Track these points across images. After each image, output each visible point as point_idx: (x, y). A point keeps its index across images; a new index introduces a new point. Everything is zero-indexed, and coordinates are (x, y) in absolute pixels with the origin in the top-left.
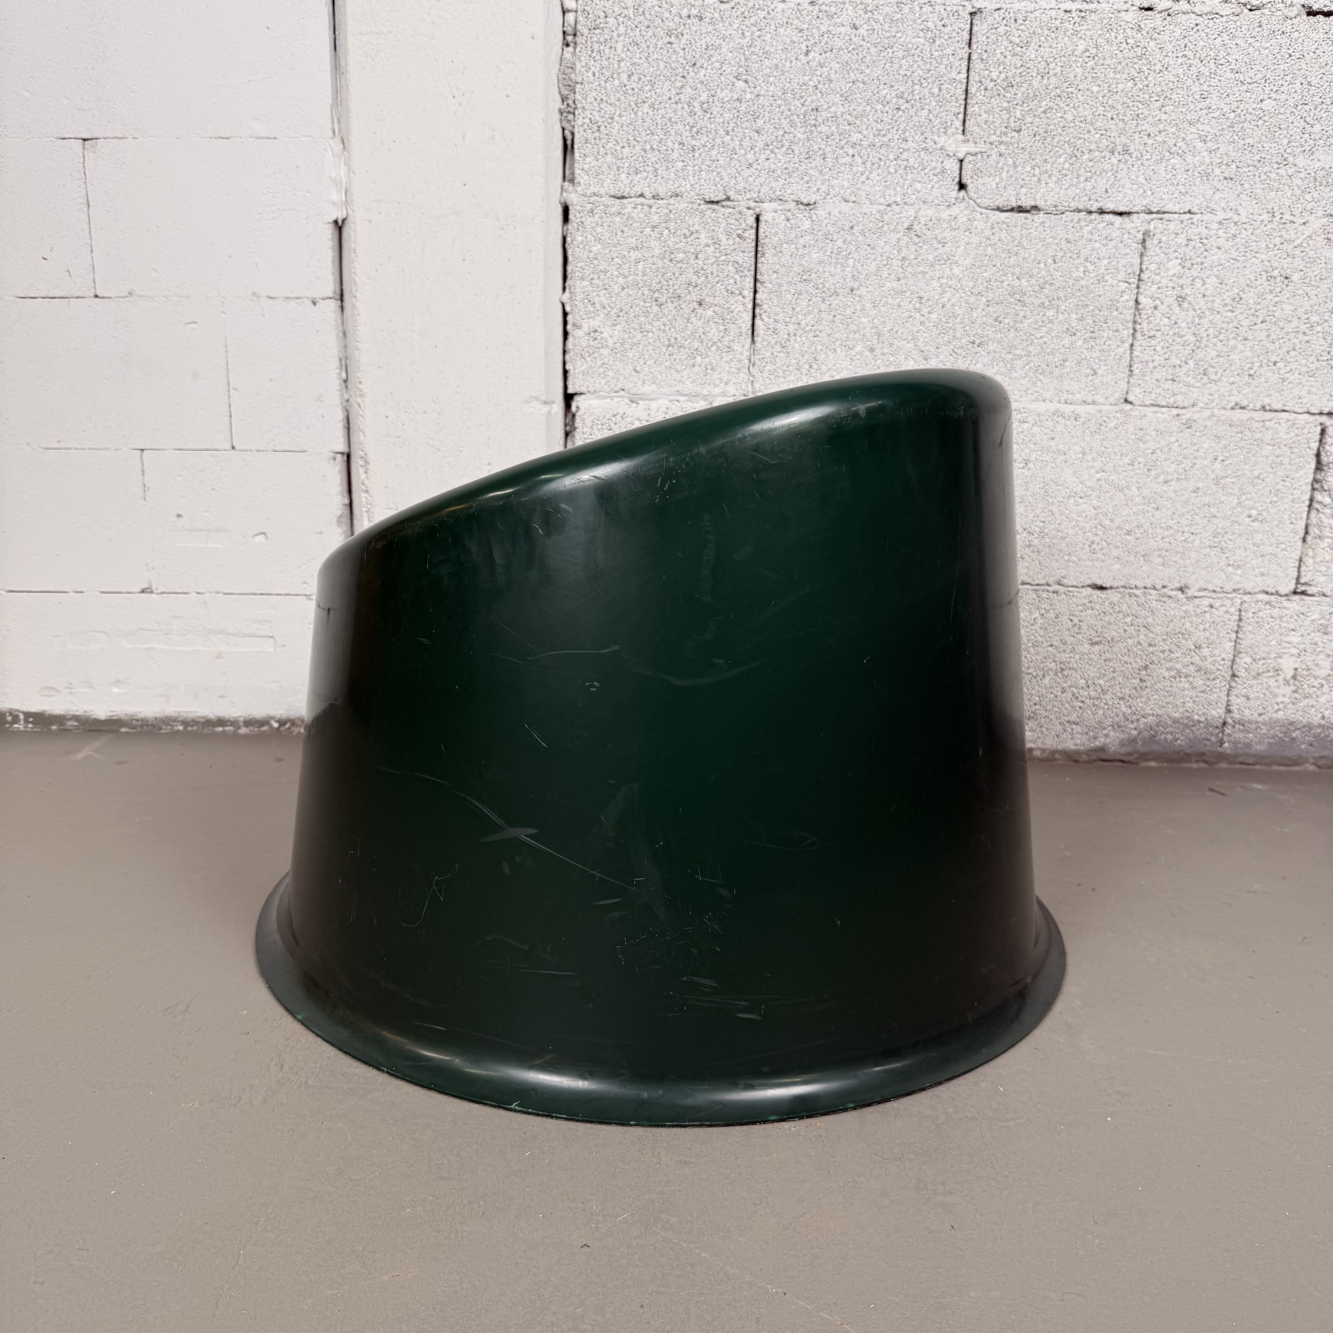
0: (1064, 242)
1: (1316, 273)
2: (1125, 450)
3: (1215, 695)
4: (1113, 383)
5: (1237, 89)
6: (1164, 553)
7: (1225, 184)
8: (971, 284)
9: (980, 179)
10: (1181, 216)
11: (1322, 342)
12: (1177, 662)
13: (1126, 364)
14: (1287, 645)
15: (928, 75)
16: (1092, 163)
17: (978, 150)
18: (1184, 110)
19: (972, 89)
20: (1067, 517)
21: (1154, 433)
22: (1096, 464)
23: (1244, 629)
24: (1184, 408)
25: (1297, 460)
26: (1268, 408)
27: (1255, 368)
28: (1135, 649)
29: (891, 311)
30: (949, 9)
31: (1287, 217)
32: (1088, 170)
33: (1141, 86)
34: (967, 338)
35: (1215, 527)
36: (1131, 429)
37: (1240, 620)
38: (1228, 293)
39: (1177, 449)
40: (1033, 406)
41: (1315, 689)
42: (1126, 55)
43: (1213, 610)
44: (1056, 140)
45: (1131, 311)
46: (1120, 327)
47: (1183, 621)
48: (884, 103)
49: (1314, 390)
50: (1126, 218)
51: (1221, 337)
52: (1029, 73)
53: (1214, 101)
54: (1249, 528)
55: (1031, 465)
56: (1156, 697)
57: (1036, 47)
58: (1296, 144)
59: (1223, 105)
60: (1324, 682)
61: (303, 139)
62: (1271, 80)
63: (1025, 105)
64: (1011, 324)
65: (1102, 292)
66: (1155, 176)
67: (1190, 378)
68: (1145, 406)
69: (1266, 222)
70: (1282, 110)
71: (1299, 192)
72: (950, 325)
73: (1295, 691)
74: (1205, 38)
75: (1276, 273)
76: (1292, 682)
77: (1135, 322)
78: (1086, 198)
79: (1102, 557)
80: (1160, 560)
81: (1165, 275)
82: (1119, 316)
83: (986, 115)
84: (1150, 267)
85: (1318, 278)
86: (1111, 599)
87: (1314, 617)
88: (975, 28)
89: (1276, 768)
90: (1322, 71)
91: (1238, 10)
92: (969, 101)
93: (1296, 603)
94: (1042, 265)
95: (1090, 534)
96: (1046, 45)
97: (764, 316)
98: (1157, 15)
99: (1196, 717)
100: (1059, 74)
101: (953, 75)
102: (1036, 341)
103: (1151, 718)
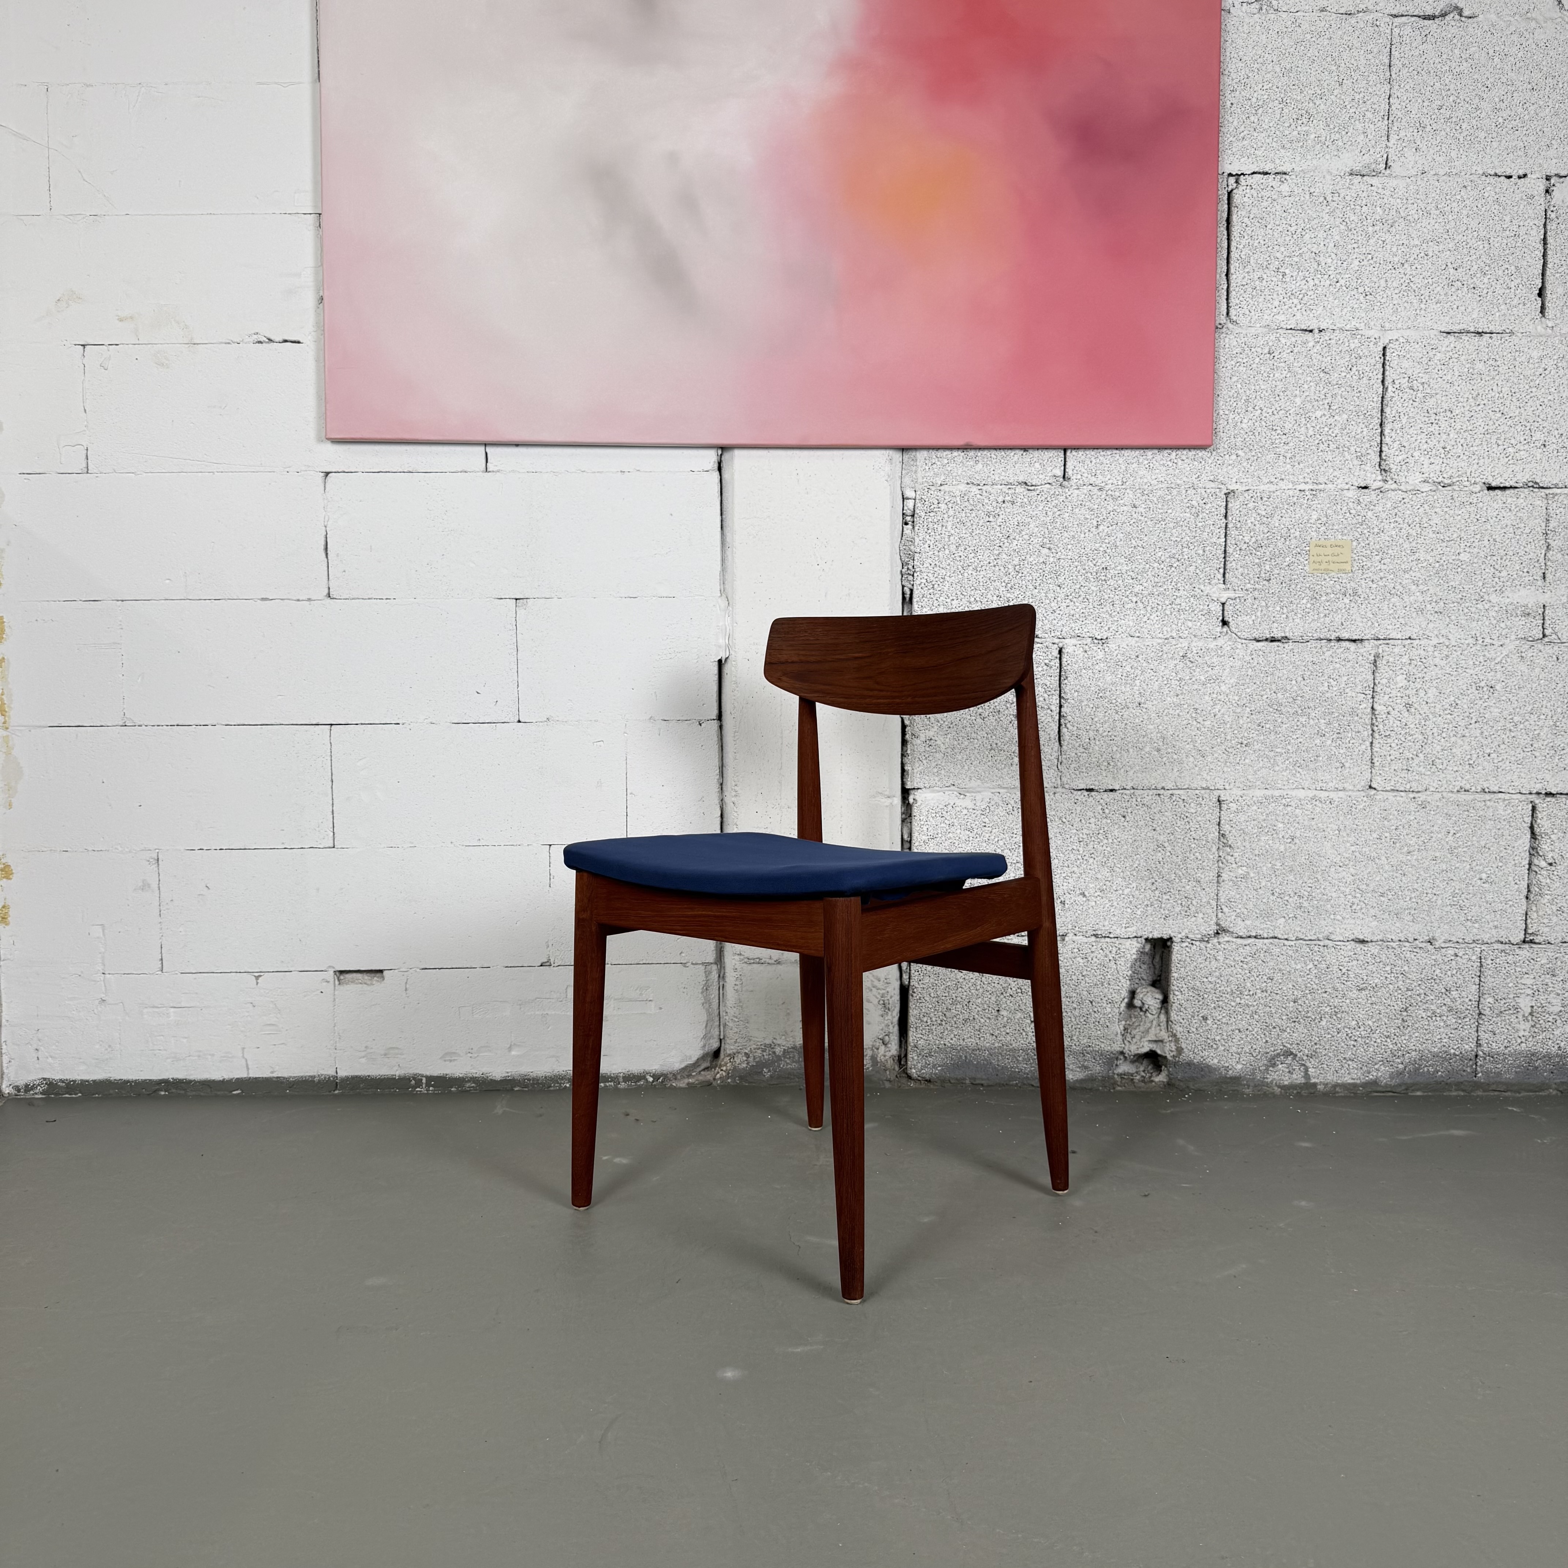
0: (1310, 664)
1: (1515, 683)
2: (1373, 827)
3: (1467, 1032)
4: (1359, 773)
5: (1438, 545)
6: (1413, 912)
7: (1436, 616)
8: (1237, 698)
9: (1239, 617)
10: (1404, 641)
11: (1525, 737)
12: (1432, 1004)
13: (1368, 758)
14: (1523, 987)
15: (1194, 540)
16: (1329, 603)
17: (1237, 596)
18: (1399, 562)
19: (1230, 550)
20: (1330, 883)
21: (1396, 813)
22: (1350, 839)
23: (1486, 974)
24: (1419, 792)
25: (1515, 832)
26: (1487, 790)
27: (1474, 759)
28: (1396, 994)
29: (1173, 719)
30: (1208, 491)
31: (1488, 640)
32: (1326, 608)
33: (1364, 545)
34: (1237, 740)
35: (1453, 888)
36: (1377, 810)
37: (1481, 966)
38: (1446, 700)
39: (1416, 825)
40: (1293, 793)
41: (1550, 1024)
42: (1350, 522)
43: (1458, 958)
44: (1299, 586)
45: (1369, 716)
46: (1361, 729)
47: (1434, 968)
48: (1160, 562)
49: (1522, 774)
50: (1359, 645)
51: (1444, 735)
52: (1274, 537)
53: (1422, 555)
54: (1481, 888)
55: (1296, 841)
56: (1417, 1034)
57: (1279, 518)
58: (1489, 586)
59: (1429, 558)
60: (1558, 1018)
61: (697, 597)
62: (1465, 538)
63: (1273, 560)
64: (1272, 728)
65: (1344, 702)
66: (1380, 612)
67: (1422, 767)
68: (1387, 791)
69: (1471, 645)
70: (1475, 561)
71: (1495, 621)
72: (1222, 730)
73: (1532, 1026)
74: (1411, 509)
75: (1483, 684)
76: (1530, 1018)
77: (1373, 724)
78: (1326, 630)
79: (1362, 916)
80: (1410, 918)
81: (1395, 687)
82: (1360, 721)
83: (1242, 569)
84: (1381, 681)
85: (1517, 687)
86: (1373, 951)
87: (1542, 962)
88: (1230, 505)
89: (1523, 1094)
90: (1503, 531)
91: (1434, 488)
92: (1227, 559)
93: (1525, 952)
94: (1294, 682)
95: (1350, 897)
96: (1286, 515)
97: (1068, 725)
98: (1373, 493)
99: (1452, 1051)
100: (1298, 537)
101: (1214, 540)
102: (1293, 741)
103: (1414, 1053)
